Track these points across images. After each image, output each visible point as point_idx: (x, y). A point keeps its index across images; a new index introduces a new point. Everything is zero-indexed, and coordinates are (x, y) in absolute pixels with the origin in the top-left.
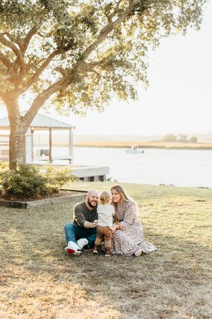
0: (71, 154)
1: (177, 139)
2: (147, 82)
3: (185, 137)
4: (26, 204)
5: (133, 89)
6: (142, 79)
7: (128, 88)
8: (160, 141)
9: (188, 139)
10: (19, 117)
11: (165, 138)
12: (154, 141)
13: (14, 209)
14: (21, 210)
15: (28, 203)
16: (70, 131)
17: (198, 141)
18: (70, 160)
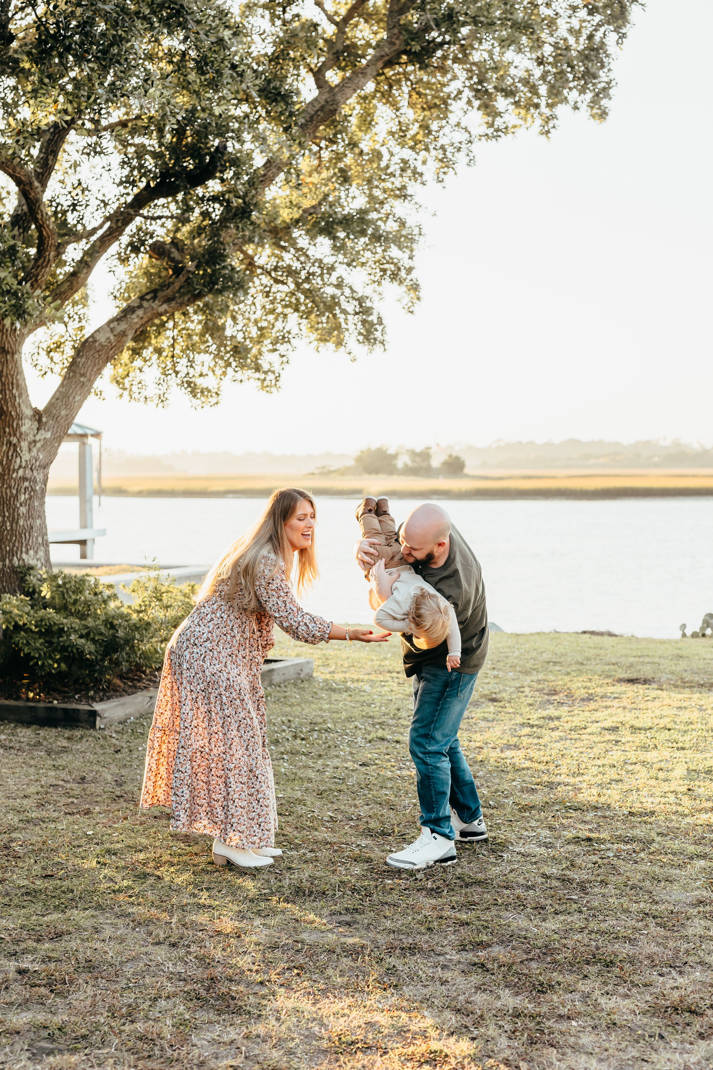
0: (84, 525)
1: (400, 464)
2: (415, 287)
3: (425, 455)
4: (94, 714)
5: (367, 311)
6: (394, 276)
7: (351, 307)
8: (344, 472)
9: (436, 462)
10: (29, 412)
11: (359, 459)
12: (326, 473)
13: (53, 732)
14: (78, 733)
15: (98, 707)
16: (83, 444)
17: (467, 471)
18: (83, 543)
